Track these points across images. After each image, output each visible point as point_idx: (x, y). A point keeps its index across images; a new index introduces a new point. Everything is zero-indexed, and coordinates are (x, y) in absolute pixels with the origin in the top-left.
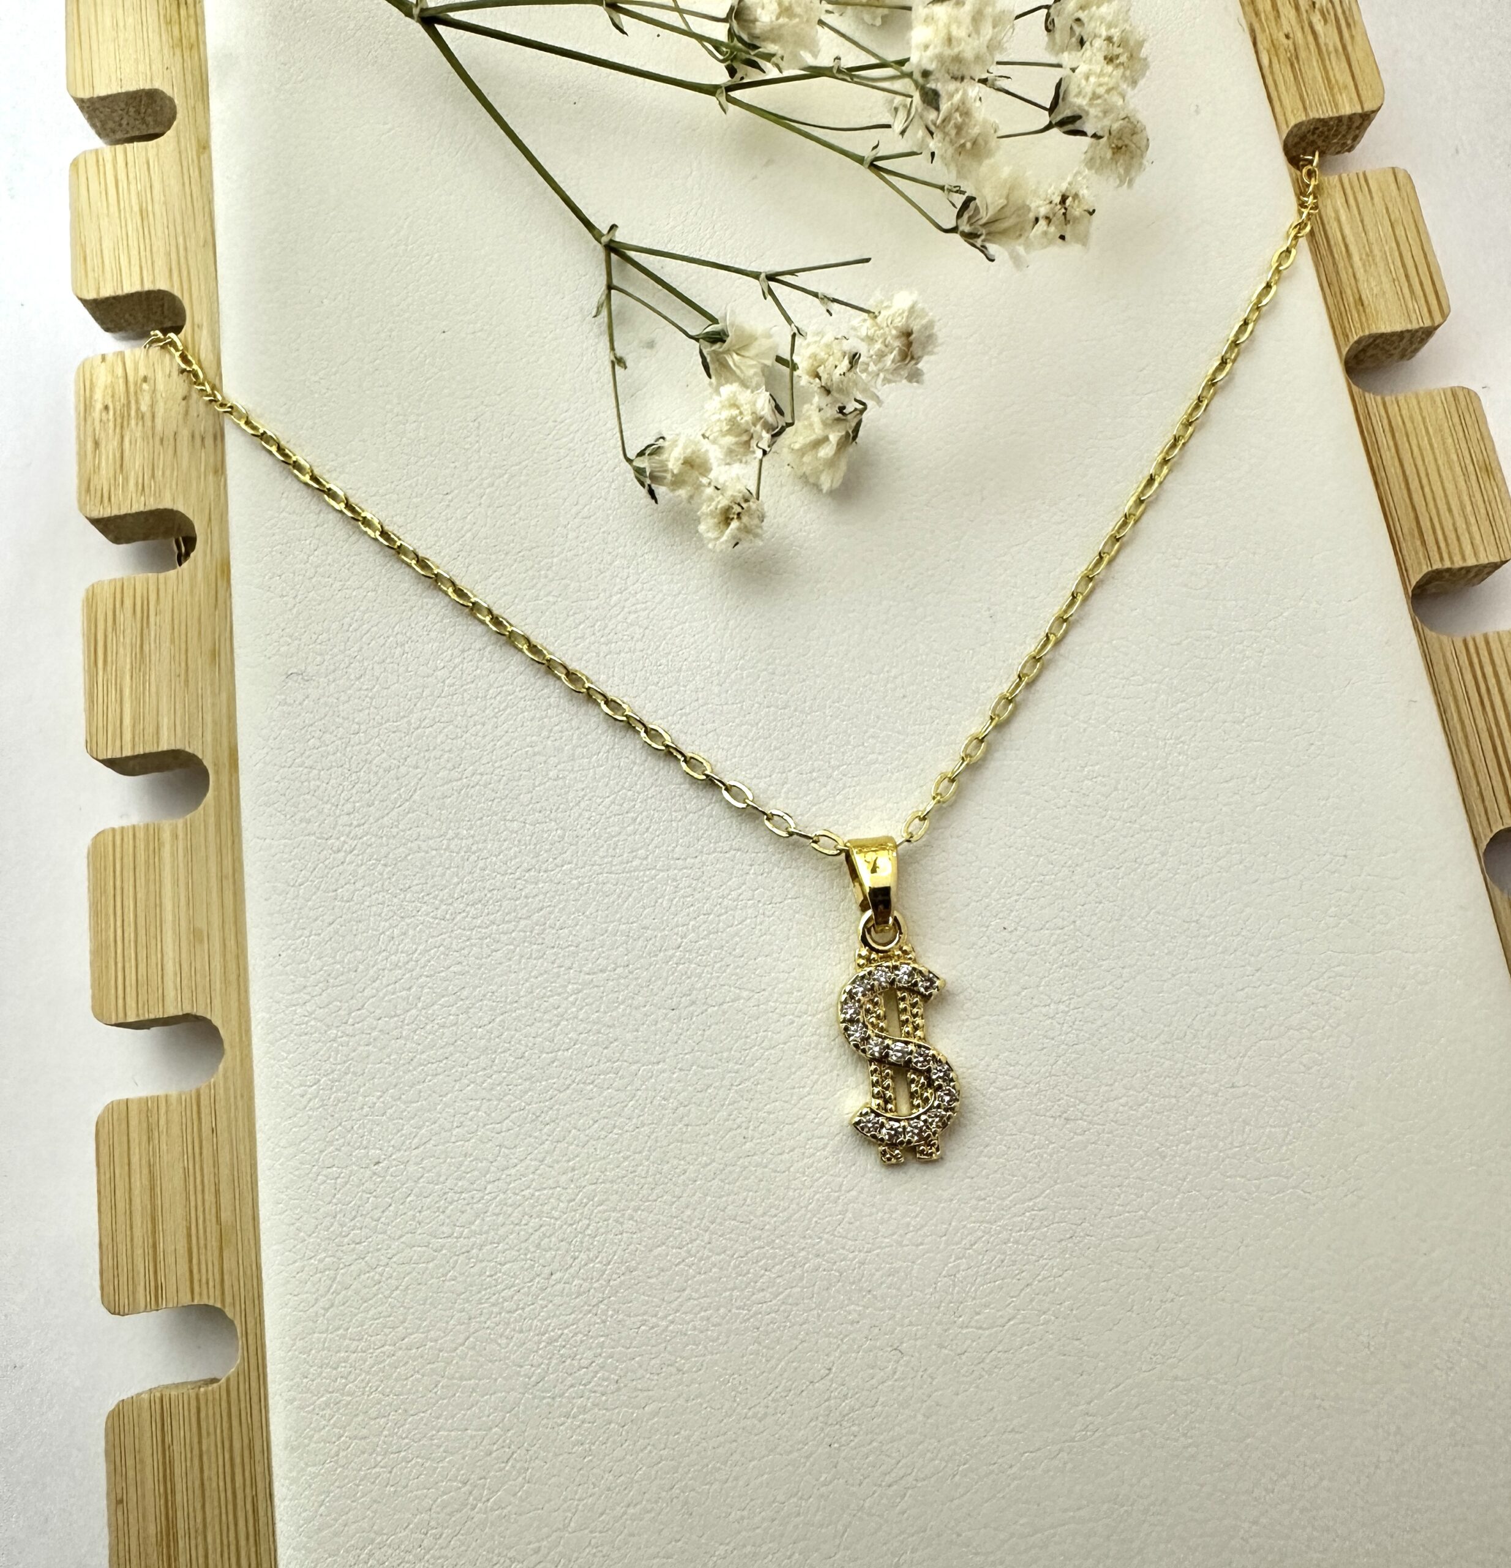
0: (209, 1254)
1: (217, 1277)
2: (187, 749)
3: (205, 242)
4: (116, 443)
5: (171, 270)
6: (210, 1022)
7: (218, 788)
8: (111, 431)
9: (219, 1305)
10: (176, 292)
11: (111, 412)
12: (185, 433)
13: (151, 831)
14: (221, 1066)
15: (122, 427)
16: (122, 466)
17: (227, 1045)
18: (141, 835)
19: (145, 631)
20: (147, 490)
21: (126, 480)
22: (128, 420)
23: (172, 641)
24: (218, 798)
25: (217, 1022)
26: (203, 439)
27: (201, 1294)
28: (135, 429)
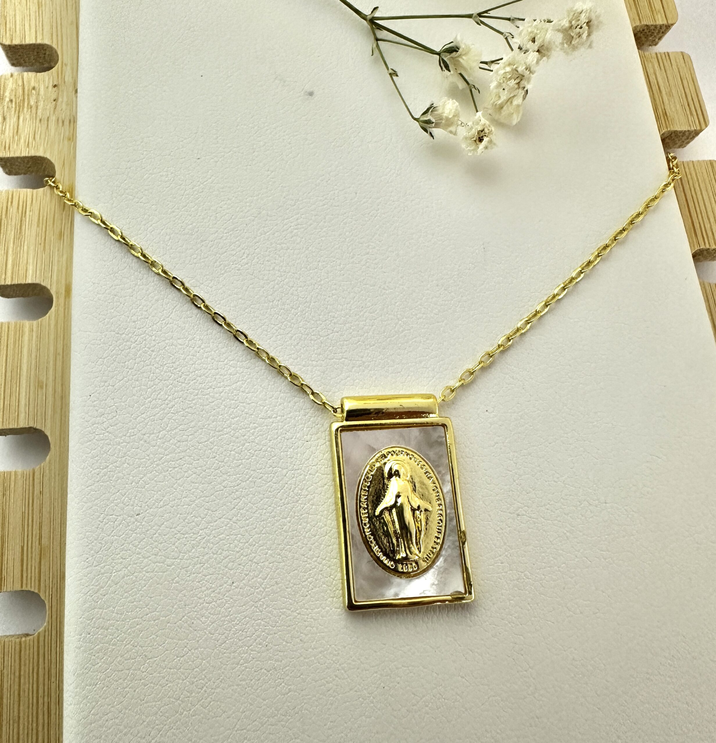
0: (33, 561)
1: (37, 575)
2: (42, 284)
3: (72, 21)
4: (15, 119)
5: (52, 34)
6: (43, 432)
7: (58, 305)
8: (13, 112)
9: (36, 591)
10: (54, 46)
11: (14, 103)
12: (53, 118)
13: (18, 326)
14: (48, 457)
15: (19, 112)
16: (17, 132)
17: (52, 446)
18: (12, 327)
19: (23, 218)
20: (30, 146)
21: (19, 140)
22: (23, 109)
23: (38, 226)
24: (57, 311)
25: (48, 433)
26: (63, 122)
27: (27, 584)
28: (26, 114)
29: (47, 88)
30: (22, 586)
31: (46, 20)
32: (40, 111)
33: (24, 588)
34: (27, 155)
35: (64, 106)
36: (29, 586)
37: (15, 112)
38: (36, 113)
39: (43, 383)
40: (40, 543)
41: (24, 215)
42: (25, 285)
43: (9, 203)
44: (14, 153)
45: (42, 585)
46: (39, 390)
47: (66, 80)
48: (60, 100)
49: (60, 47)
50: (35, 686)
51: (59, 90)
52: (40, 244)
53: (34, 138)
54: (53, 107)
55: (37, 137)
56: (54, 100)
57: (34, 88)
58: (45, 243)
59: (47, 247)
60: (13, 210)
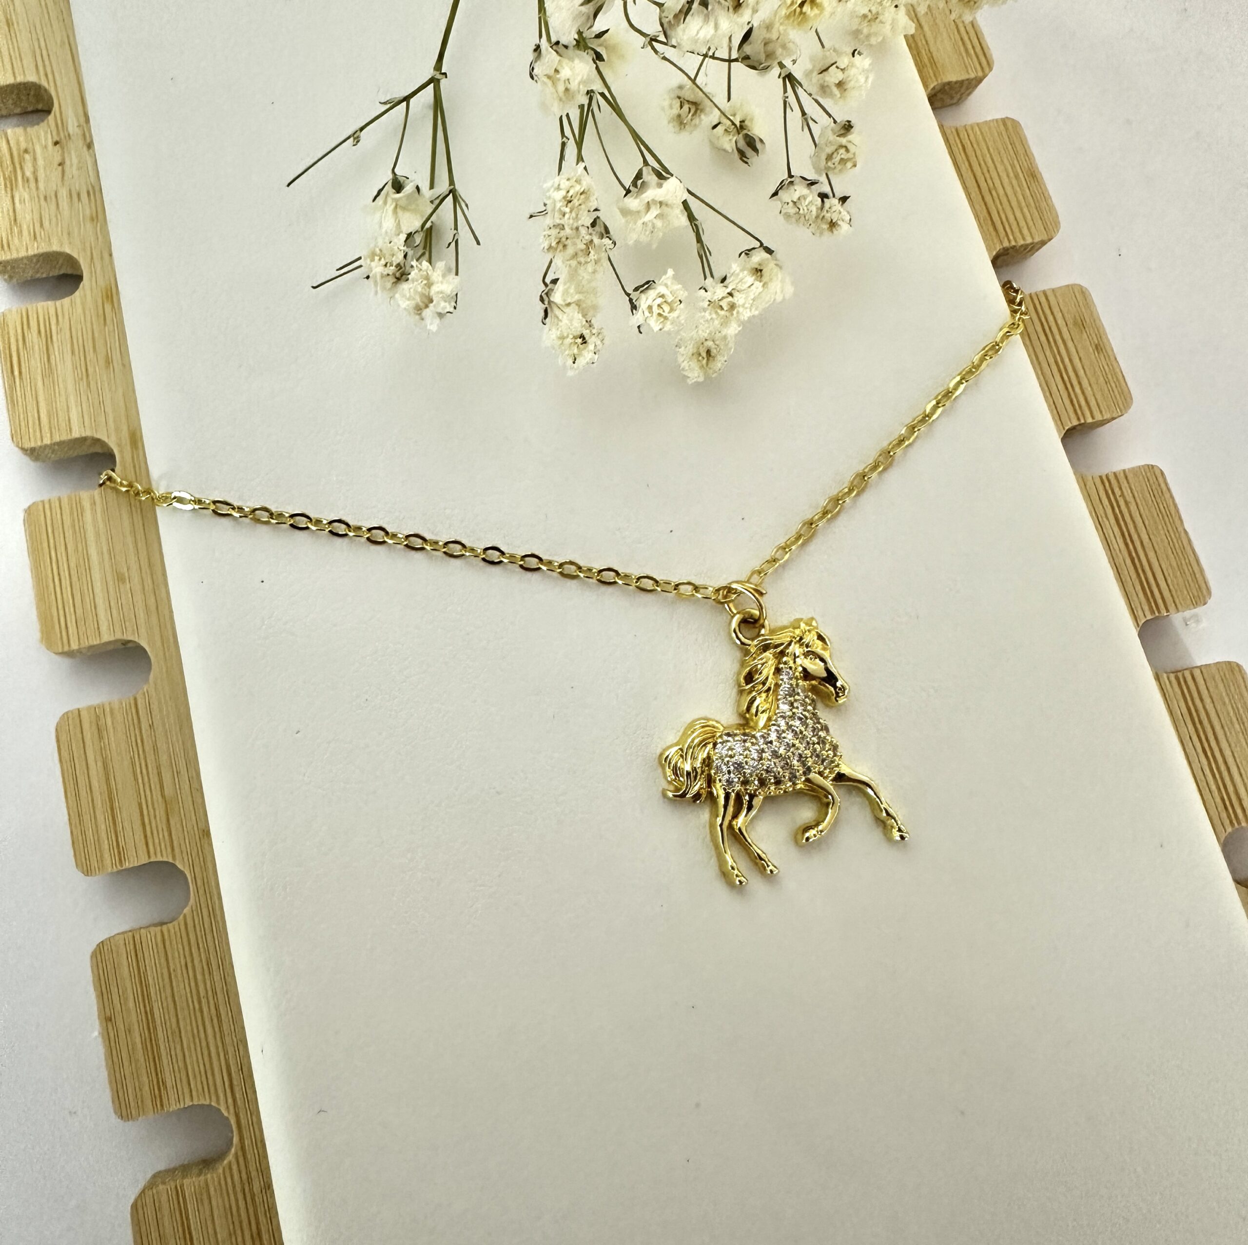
29: (46, 147)
30: (149, 857)
31: (25, 46)
32: (41, 185)
33: (153, 859)
34: (36, 252)
35: (75, 172)
36: (159, 854)
37: (6, 191)
38: (37, 188)
39: (123, 575)
40: (163, 796)
41: (49, 340)
42: (70, 441)
43: (25, 327)
44: (17, 250)
45: (177, 850)
46: (121, 586)
47: (71, 133)
48: (68, 162)
49: (52, 84)
50: (193, 984)
51: (63, 148)
52: (82, 379)
53: (42, 225)
54: (60, 175)
55: (46, 224)
56: (60, 165)
57: (26, 151)
58: (87, 376)
59: (92, 383)
60: (33, 336)
